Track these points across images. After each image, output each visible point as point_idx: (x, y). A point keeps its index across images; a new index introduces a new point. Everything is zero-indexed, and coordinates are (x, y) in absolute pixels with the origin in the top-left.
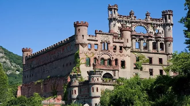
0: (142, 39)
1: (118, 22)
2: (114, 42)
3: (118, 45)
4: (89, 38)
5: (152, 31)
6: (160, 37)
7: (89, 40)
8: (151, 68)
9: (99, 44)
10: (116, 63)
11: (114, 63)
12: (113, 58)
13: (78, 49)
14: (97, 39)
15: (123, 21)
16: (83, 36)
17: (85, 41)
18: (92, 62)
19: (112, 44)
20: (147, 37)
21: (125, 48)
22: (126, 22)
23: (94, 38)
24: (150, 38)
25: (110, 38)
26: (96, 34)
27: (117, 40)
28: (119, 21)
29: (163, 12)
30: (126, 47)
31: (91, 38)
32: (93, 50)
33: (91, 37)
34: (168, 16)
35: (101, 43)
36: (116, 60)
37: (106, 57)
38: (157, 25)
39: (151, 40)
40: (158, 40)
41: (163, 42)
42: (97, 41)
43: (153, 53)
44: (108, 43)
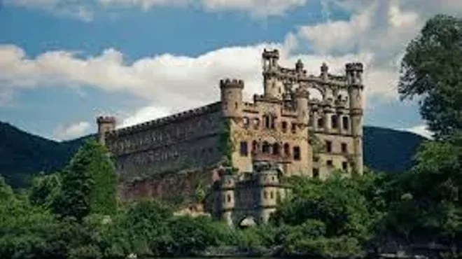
0: (316, 110)
1: (278, 79)
2: (283, 116)
3: (289, 121)
4: (245, 108)
5: (331, 96)
6: (343, 108)
7: (245, 111)
8: (330, 159)
9: (261, 119)
10: (287, 151)
11: (282, 151)
12: (281, 143)
13: (228, 125)
14: (257, 109)
15: (285, 78)
16: (236, 104)
17: (239, 112)
18: (250, 148)
19: (280, 120)
20: (324, 106)
21: (300, 125)
22: (291, 79)
23: (252, 109)
24: (328, 108)
25: (277, 109)
26: (255, 101)
27: (288, 113)
28: (281, 79)
29: (347, 66)
30: (302, 124)
31: (248, 108)
32: (251, 128)
33: (248, 106)
34: (355, 73)
35: (264, 116)
36: (287, 146)
37: (272, 140)
38: (339, 86)
39: (330, 112)
40: (341, 113)
41: (348, 116)
42: (257, 112)
43: (332, 134)
44: (274, 117)
